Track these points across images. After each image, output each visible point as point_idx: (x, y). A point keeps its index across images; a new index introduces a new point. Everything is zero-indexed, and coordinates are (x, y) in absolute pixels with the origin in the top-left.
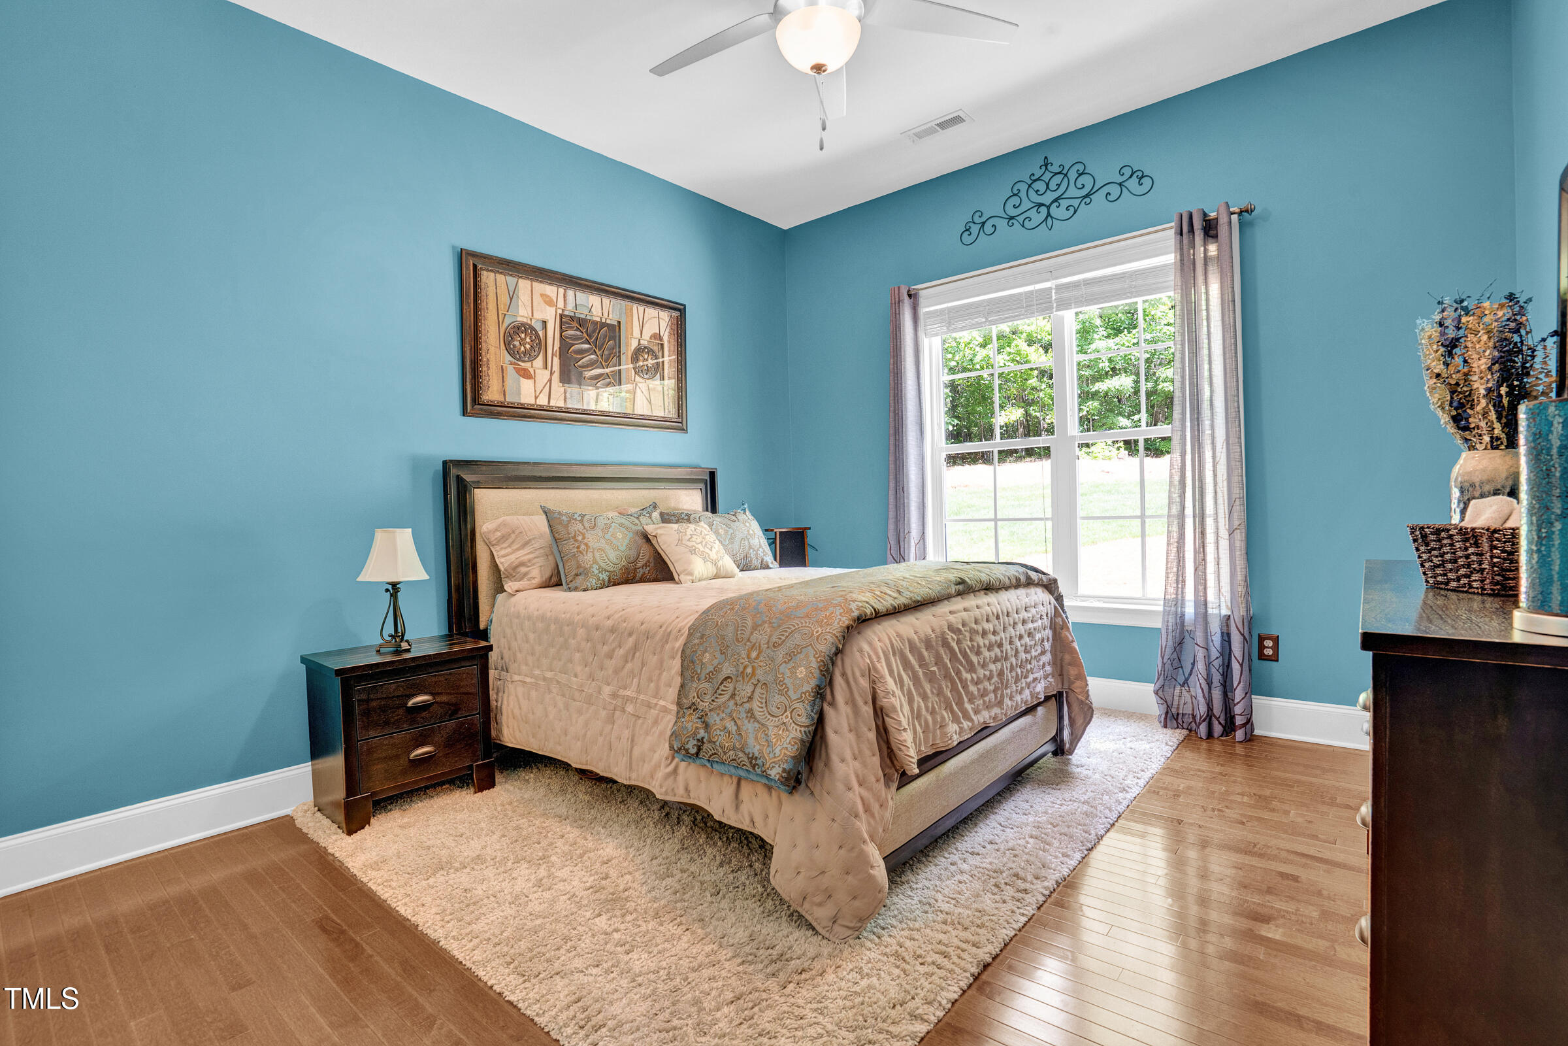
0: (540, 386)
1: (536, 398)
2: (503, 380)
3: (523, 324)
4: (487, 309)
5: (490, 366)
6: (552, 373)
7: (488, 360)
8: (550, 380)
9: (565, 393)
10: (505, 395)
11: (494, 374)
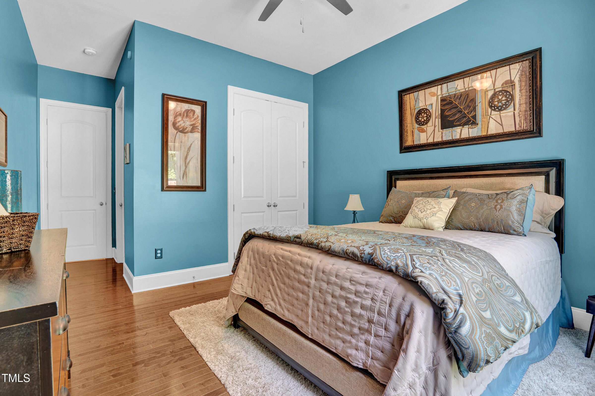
0: (429, 134)
1: (427, 140)
2: (413, 136)
3: (423, 109)
4: (407, 110)
5: (408, 132)
6: (435, 127)
7: (407, 130)
8: (434, 130)
9: (442, 133)
10: (413, 142)
11: (410, 135)
